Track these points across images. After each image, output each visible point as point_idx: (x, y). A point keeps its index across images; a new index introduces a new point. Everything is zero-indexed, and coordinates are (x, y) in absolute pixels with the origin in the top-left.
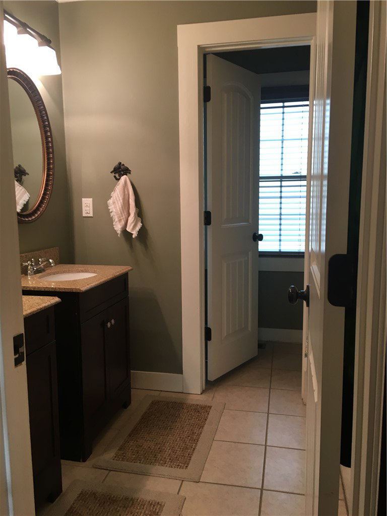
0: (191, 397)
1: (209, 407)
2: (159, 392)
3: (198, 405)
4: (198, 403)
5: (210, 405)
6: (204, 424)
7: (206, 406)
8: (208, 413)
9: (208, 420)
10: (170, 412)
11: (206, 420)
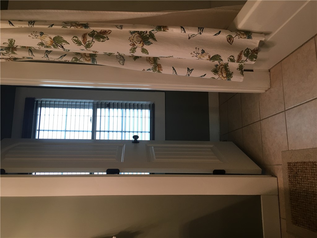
0: (281, 186)
1: (289, 165)
2: (282, 220)
3: (289, 176)
4: (287, 177)
5: (287, 165)
6: (310, 162)
7: (289, 168)
8: (296, 163)
9: (304, 161)
10: (303, 202)
11: (304, 163)
